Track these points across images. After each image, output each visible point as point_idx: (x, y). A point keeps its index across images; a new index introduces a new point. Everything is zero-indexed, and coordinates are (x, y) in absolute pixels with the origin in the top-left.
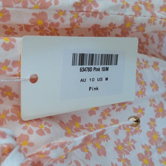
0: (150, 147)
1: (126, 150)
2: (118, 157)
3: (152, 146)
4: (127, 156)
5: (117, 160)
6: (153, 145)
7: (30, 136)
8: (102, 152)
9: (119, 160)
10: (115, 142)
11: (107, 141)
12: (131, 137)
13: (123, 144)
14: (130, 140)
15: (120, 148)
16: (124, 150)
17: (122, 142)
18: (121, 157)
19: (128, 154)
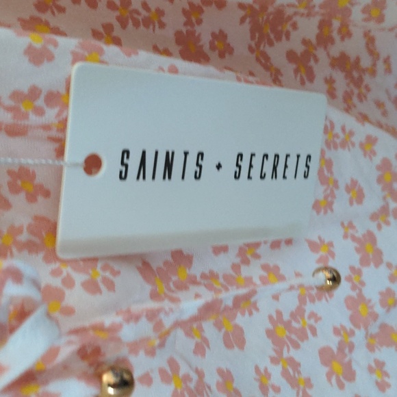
0: (352, 333)
1: (293, 337)
2: (273, 354)
3: (357, 331)
4: (293, 353)
5: (268, 360)
6: (359, 327)
7: (67, 292)
8: (235, 339)
9: (274, 361)
10: (270, 318)
11: (251, 314)
12: (309, 308)
13: (289, 322)
14: (306, 315)
15: (281, 332)
16: (289, 338)
17: (286, 317)
18: (280, 353)
19: (297, 346)
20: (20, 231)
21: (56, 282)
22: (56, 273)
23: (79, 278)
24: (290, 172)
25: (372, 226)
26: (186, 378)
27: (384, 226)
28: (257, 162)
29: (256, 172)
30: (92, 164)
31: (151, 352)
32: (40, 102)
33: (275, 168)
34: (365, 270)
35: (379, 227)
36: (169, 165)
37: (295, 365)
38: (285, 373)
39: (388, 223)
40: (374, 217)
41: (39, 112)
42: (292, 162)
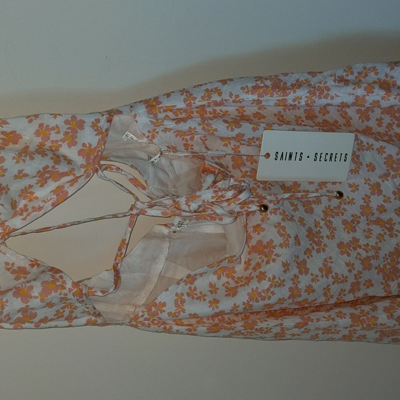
20: (248, 172)
21: (255, 186)
22: (255, 184)
23: (261, 186)
24: (338, 159)
25: (380, 181)
26: (287, 216)
27: (386, 181)
28: (323, 156)
29: (323, 159)
30: (268, 155)
31: (275, 204)
32: (255, 140)
33: (331, 158)
34: (372, 197)
35: (383, 181)
36: (290, 156)
37: (331, 222)
38: (326, 224)
39: (388, 180)
40: (380, 177)
41: (255, 142)
42: (338, 156)
